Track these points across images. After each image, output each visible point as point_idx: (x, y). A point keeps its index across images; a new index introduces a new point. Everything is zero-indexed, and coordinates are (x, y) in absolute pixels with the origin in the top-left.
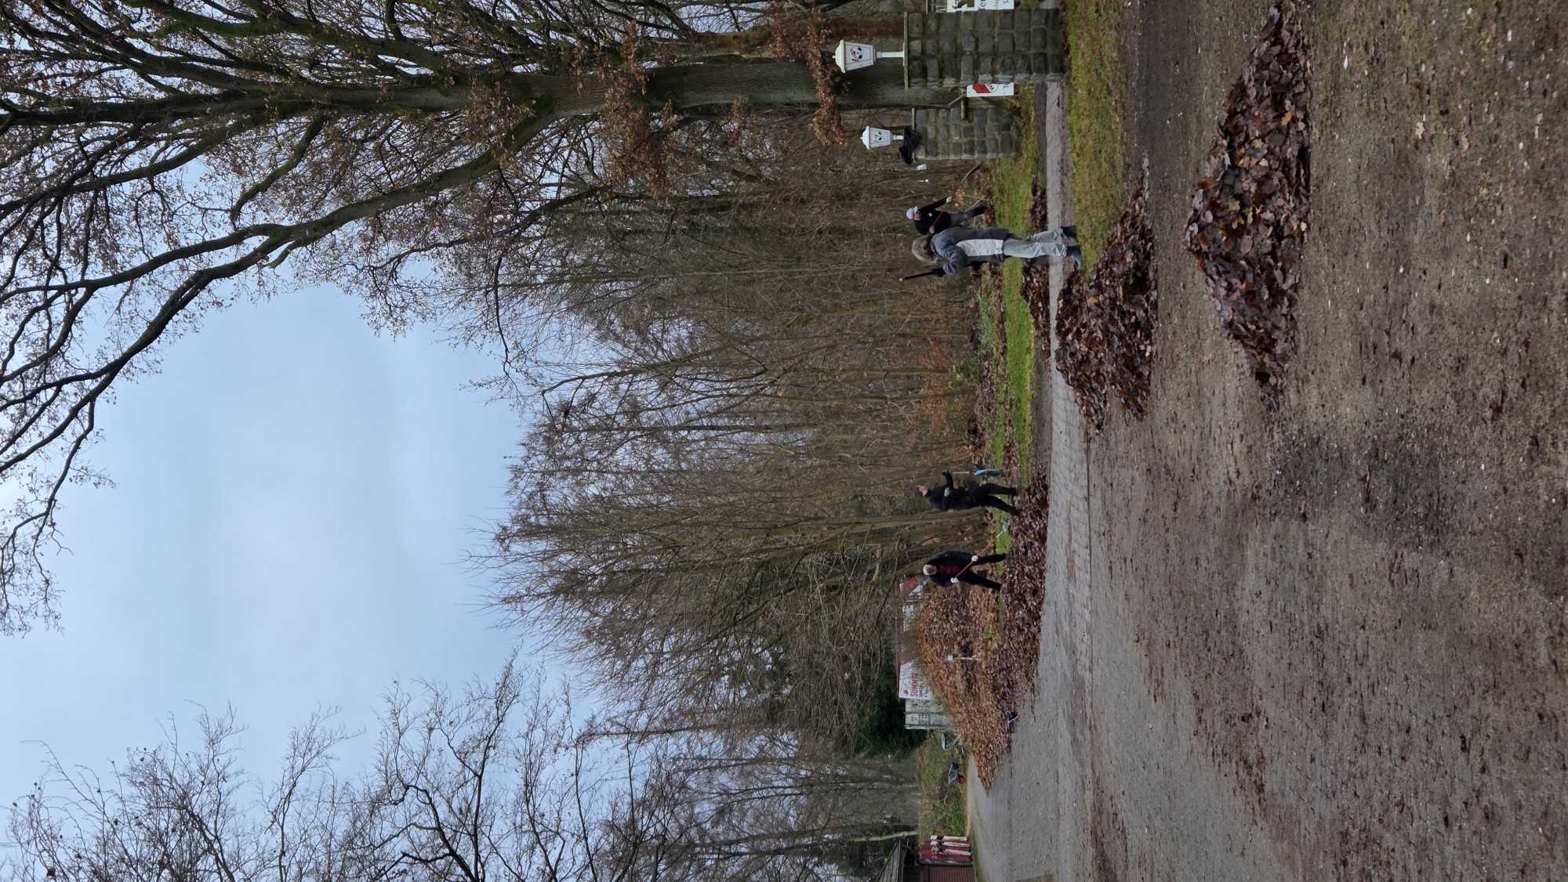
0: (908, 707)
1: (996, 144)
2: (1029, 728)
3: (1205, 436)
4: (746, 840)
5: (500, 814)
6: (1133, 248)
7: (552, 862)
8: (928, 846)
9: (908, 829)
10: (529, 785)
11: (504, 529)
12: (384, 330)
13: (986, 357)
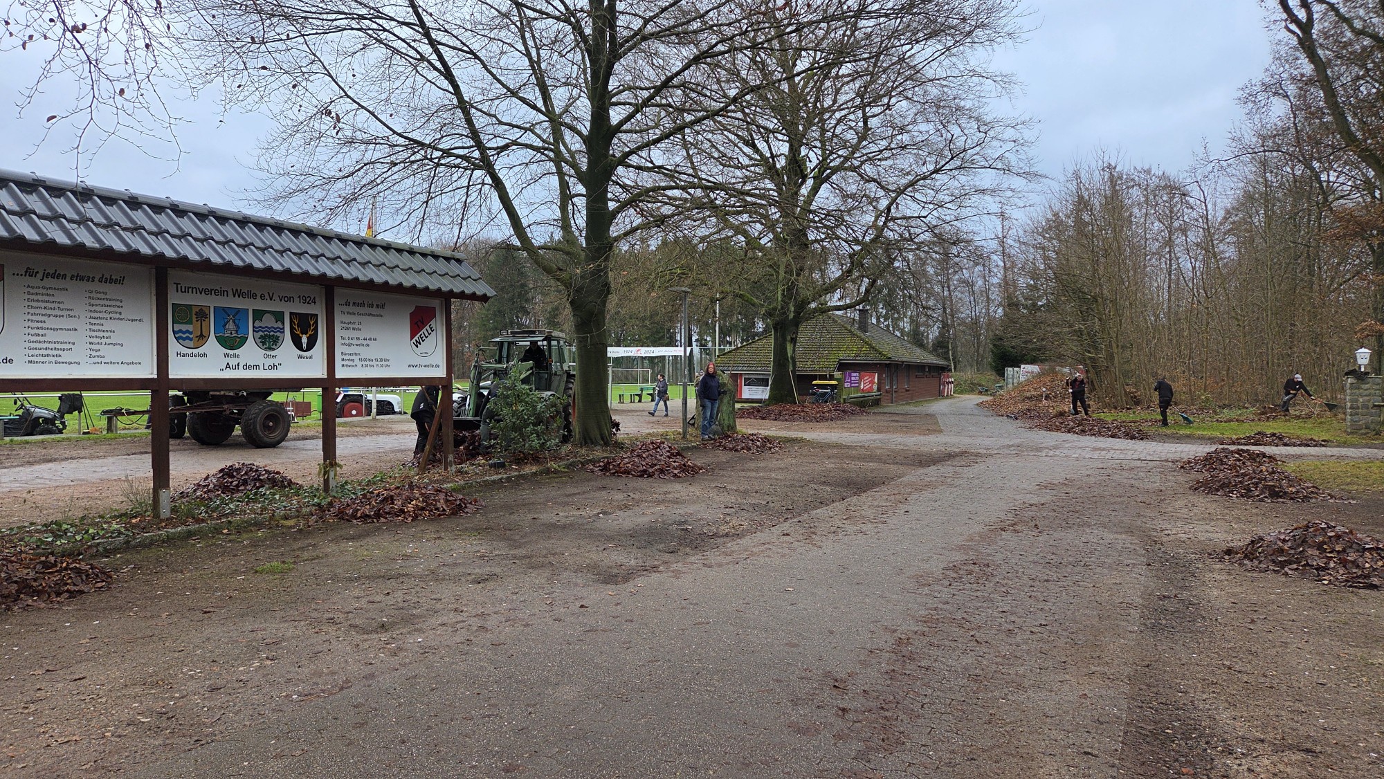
0: (1016, 369)
1: (1356, 421)
2: (1011, 425)
3: (1187, 521)
4: (950, 294)
5: (969, 178)
6: (1298, 492)
7: (947, 205)
8: (948, 377)
9: (955, 368)
10: (983, 191)
11: (1115, 168)
12: (1242, 92)
13: (1215, 412)
